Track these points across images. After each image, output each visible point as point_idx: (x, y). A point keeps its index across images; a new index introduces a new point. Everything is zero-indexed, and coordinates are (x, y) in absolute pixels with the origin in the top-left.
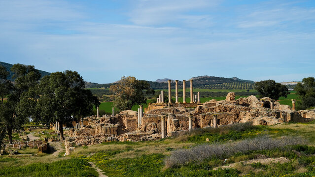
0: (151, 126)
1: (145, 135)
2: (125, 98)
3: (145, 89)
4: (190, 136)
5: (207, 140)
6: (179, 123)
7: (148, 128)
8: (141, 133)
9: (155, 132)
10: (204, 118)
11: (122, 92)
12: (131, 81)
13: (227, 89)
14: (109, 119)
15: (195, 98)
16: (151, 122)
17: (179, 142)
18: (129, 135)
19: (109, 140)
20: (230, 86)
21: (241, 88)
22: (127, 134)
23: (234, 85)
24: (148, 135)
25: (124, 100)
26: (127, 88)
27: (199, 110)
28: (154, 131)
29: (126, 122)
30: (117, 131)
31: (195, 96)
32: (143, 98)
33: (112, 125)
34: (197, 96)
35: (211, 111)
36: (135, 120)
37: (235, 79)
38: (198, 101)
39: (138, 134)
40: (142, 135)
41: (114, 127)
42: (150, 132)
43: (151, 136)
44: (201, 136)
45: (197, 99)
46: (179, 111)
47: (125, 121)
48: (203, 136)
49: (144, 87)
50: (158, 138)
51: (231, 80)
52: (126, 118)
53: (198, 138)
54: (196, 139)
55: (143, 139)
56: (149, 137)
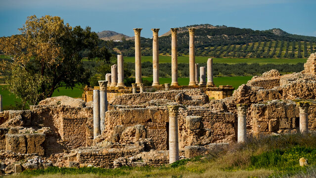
0: (133, 134)
1: (123, 155)
2: (36, 71)
3: (86, 47)
4: (255, 154)
5: (302, 162)
6: (202, 125)
7: (126, 138)
8: (111, 150)
9: (147, 148)
10: (262, 115)
11: (30, 54)
12: (53, 27)
13: (259, 56)
14: (18, 117)
15: (201, 73)
16: (130, 123)
17: (230, 168)
18: (82, 155)
19: (30, 167)
20: (266, 49)
21: (293, 56)
22: (78, 152)
23: (276, 47)
24: (130, 153)
25: (33, 74)
26: (44, 46)
27: (243, 95)
28: (145, 143)
29: (62, 124)
30: (43, 145)
31: (201, 69)
32: (82, 70)
33: (31, 130)
34: (205, 70)
35: (274, 97)
36: (83, 120)
37: (277, 33)
38: (209, 81)
39: (105, 152)
40: (115, 155)
41: (36, 136)
42: (135, 147)
43: (139, 156)
44: (282, 153)
45: (205, 77)
46: (190, 99)
47: (59, 122)
48: (288, 153)
49: (85, 42)
50: (157, 162)
51: (268, 36)
52: (61, 115)
53: (276, 159)
54: (272, 160)
55: (120, 165)
56: (134, 160)
